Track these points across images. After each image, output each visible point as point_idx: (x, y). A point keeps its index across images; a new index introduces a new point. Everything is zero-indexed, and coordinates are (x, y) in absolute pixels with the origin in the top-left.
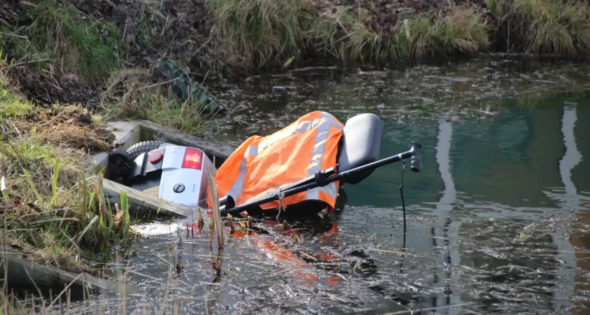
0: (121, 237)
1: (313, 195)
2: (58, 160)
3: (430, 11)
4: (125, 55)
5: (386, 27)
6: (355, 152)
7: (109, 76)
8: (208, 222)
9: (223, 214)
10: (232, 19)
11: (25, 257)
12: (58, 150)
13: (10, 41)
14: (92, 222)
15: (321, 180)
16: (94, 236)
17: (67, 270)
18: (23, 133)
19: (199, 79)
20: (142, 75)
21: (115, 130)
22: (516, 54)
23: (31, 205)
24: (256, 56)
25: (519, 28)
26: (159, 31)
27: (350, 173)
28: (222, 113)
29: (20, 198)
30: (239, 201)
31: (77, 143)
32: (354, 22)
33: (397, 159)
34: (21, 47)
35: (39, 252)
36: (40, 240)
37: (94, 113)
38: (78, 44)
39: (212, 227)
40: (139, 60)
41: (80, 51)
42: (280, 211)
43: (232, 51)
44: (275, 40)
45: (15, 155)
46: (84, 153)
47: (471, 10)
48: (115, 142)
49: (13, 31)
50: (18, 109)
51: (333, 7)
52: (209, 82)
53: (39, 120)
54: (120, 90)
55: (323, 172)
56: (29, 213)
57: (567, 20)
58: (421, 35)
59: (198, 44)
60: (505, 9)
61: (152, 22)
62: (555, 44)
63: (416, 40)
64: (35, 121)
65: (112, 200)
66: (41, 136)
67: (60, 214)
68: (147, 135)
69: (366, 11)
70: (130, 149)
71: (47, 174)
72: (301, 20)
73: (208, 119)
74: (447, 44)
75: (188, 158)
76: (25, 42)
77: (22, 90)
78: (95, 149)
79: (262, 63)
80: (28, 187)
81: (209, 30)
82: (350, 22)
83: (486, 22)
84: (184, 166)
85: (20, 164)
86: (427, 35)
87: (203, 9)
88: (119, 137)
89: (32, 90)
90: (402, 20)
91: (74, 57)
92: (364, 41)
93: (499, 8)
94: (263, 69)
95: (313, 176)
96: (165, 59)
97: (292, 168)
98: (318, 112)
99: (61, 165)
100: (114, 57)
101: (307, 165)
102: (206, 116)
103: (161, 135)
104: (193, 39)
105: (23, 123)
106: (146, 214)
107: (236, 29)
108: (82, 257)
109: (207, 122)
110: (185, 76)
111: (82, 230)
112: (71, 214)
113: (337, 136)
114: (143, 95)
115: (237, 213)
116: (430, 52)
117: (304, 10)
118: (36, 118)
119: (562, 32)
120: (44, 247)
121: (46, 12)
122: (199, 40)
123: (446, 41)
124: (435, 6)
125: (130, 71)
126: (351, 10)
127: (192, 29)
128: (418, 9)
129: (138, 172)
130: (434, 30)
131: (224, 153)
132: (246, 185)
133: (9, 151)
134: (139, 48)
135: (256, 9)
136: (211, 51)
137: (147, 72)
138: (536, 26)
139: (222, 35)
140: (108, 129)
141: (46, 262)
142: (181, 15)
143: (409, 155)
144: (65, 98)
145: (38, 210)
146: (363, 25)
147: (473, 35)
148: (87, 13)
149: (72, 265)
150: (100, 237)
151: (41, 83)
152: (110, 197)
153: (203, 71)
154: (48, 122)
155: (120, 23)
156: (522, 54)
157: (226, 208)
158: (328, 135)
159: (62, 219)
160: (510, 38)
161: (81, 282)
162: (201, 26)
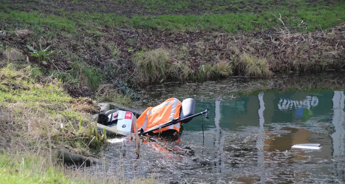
0: (104, 144)
1: (171, 127)
2: (81, 117)
3: (212, 62)
4: (104, 79)
5: (196, 68)
6: (186, 112)
7: (99, 87)
8: (134, 138)
9: (139, 135)
10: (142, 66)
11: (70, 151)
12: (81, 113)
13: (64, 76)
14: (93, 138)
15: (174, 122)
16: (94, 144)
17: (85, 156)
18: (69, 108)
19: (130, 87)
20: (110, 86)
21: (101, 106)
22: (242, 77)
23: (72, 133)
24: (150, 78)
25: (243, 67)
26: (116, 71)
27: (185, 119)
28: (139, 99)
29: (68, 131)
30: (145, 130)
31: (88, 111)
32: (185, 66)
33: (201, 114)
34: (68, 77)
35: (75, 149)
36: (75, 145)
37: (93, 100)
38: (87, 76)
39: (136, 140)
40: (109, 81)
41: (88, 78)
42: (160, 133)
43: (142, 77)
44: (157, 73)
45: (66, 115)
46: (90, 114)
47: (226, 61)
48: (101, 110)
49: (65, 72)
50: (67, 99)
51: (177, 61)
52: (134, 88)
53: (74, 103)
54: (102, 91)
55: (175, 119)
56: (71, 136)
57: (259, 65)
58: (209, 70)
59: (130, 75)
60: (238, 61)
61: (113, 68)
62: (255, 73)
63: (206, 72)
64: (73, 103)
65: (100, 131)
66: (75, 108)
67: (82, 136)
68: (112, 107)
69: (189, 62)
70: (106, 113)
71: (77, 122)
72: (166, 66)
73: (134, 101)
74: (218, 74)
75: (127, 115)
76: (69, 76)
77: (68, 93)
78: (94, 113)
79: (153, 81)
80: (70, 126)
81: (134, 70)
82: (184, 66)
83: (231, 65)
84: (125, 118)
85: (68, 119)
86: (210, 70)
87: (131, 63)
88: (102, 108)
89: (71, 92)
90: (202, 65)
91: (86, 80)
92: (189, 73)
93: (235, 60)
94: (153, 83)
95: (171, 121)
96: (118, 81)
97: (163, 118)
98: (173, 98)
99: (82, 118)
100: (100, 80)
101: (169, 117)
102: (133, 100)
103: (117, 107)
104: (128, 73)
105: (69, 104)
106: (112, 135)
107: (143, 69)
108: (90, 151)
109: (133, 102)
110: (125, 86)
111: (90, 141)
112: (86, 136)
113: (179, 106)
114: (111, 93)
115: (144, 134)
116: (212, 76)
117: (167, 62)
118: (73, 102)
119: (257, 68)
120: (76, 148)
121: (76, 65)
122: (130, 73)
123: (217, 72)
124: (213, 60)
125: (106, 85)
126: (183, 62)
127: (128, 70)
128: (207, 61)
129: (109, 120)
130: (213, 69)
131: (140, 113)
132: (147, 124)
133: (64, 114)
134: (109, 77)
135: (150, 62)
136: (134, 77)
137: (112, 85)
138: (249, 67)
139: (138, 72)
140: (99, 105)
141: (77, 153)
142: (124, 65)
143: (205, 113)
144: (83, 95)
145: (74, 135)
146: (188, 67)
147: (227, 70)
148: (90, 65)
149: (87, 154)
150: (96, 143)
151: (75, 90)
152: (99, 130)
153: (132, 85)
154: (77, 103)
155: (102, 68)
156: (244, 76)
157: (141, 133)
158: (176, 106)
159: (83, 138)
160: (240, 71)
161: (90, 160)
162: (131, 69)
